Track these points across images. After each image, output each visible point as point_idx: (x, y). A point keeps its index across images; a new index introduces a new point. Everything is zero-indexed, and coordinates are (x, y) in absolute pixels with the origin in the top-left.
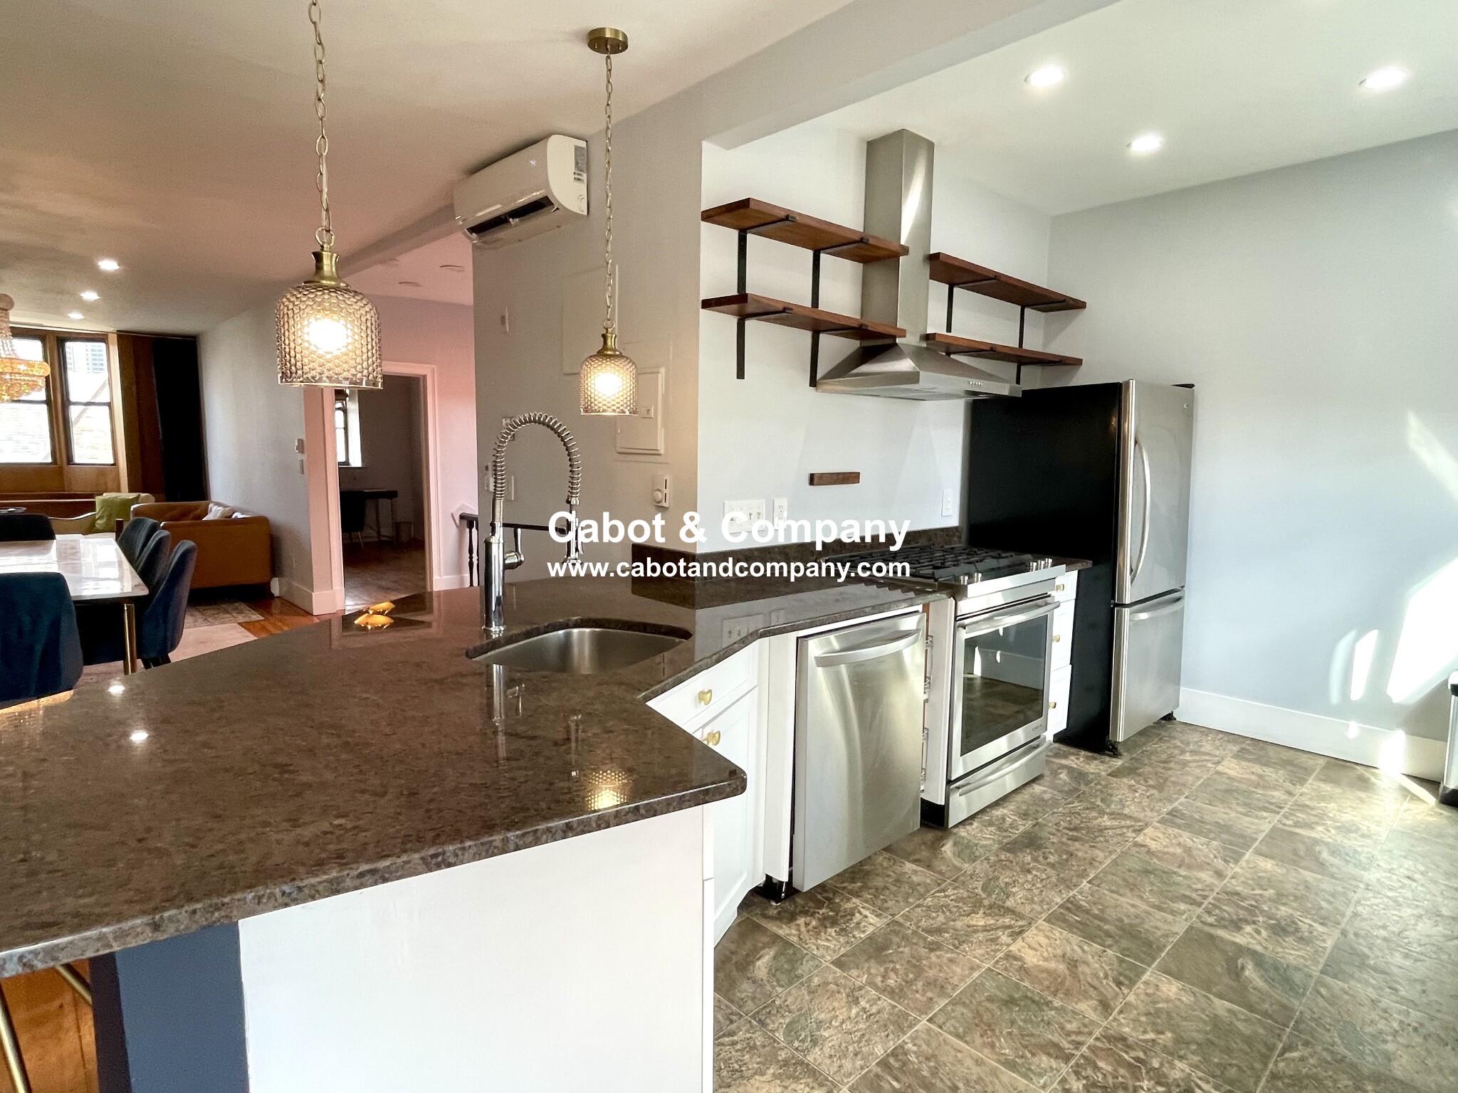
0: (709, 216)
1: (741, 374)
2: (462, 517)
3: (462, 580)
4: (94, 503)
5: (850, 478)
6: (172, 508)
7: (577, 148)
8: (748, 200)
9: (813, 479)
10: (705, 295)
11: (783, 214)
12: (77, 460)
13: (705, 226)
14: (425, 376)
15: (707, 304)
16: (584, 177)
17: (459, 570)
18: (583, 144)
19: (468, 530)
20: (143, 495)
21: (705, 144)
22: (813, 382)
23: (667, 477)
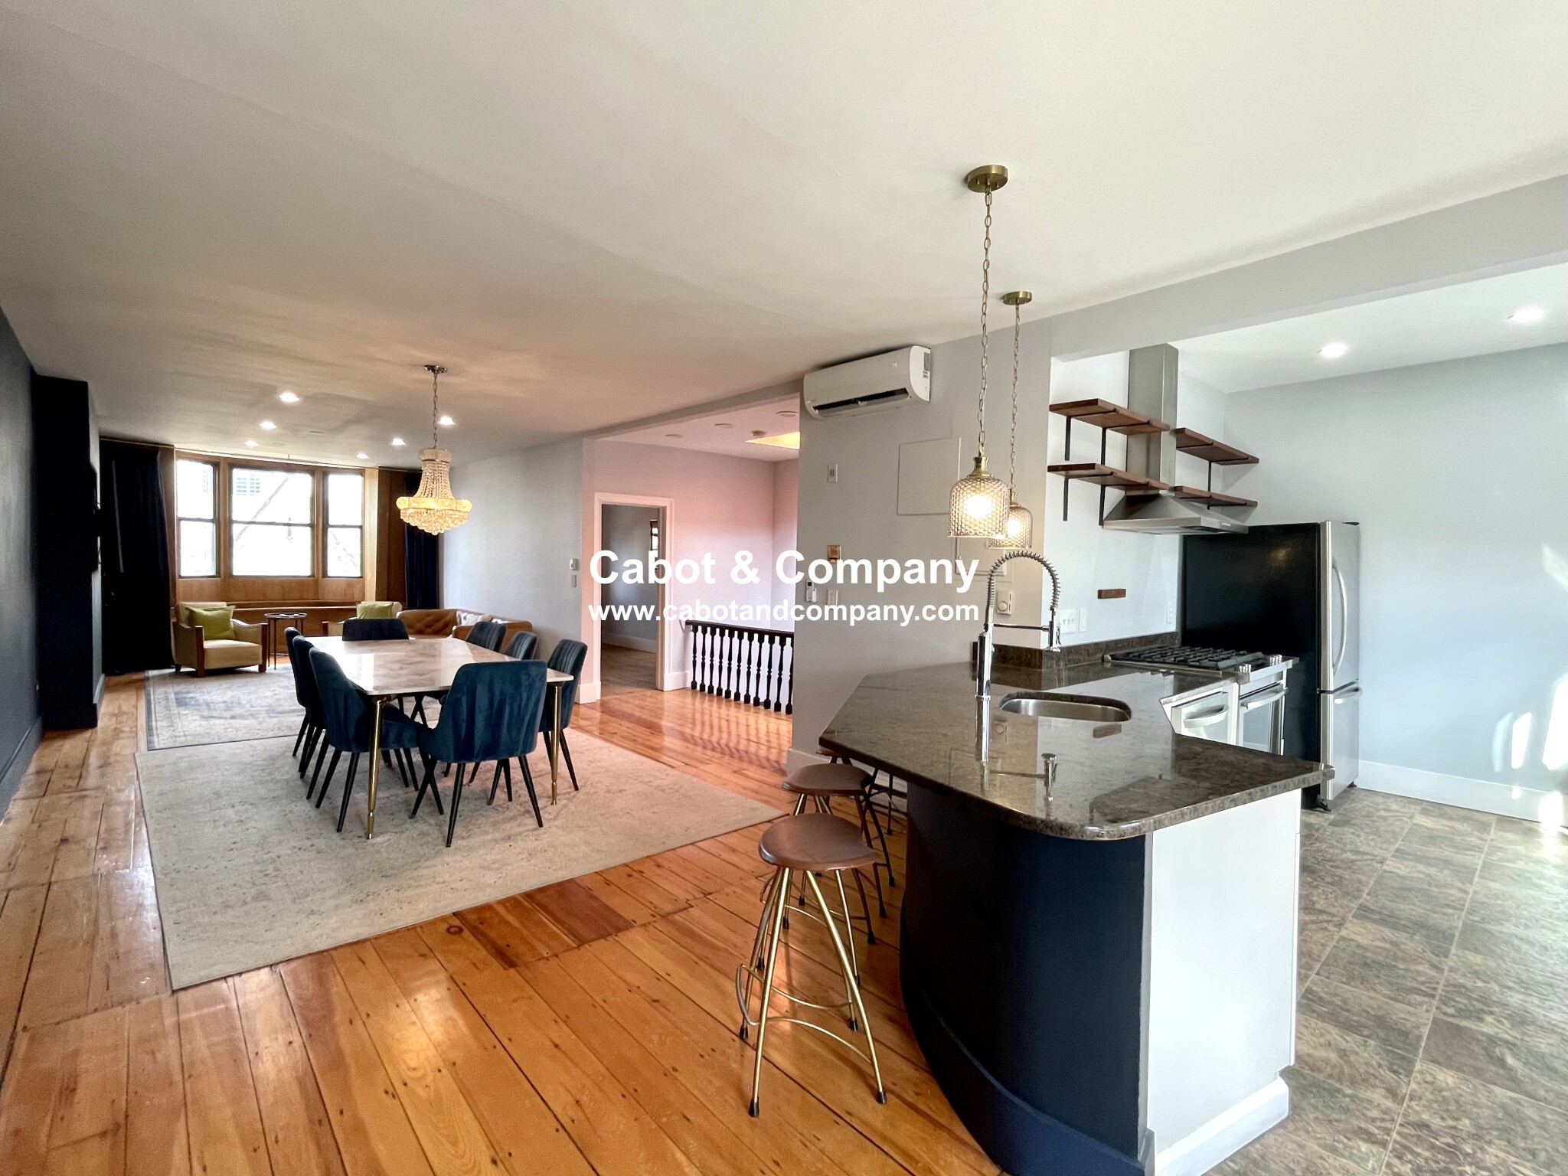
0: (1055, 408)
1: (1065, 518)
2: (688, 623)
3: (685, 676)
4: (355, 610)
5: (1120, 593)
6: (429, 615)
7: (926, 354)
8: (1096, 400)
9: (1102, 594)
10: (1049, 463)
11: (1112, 408)
12: (330, 574)
13: (1051, 414)
14: (664, 508)
15: (1052, 469)
16: (929, 373)
17: (683, 668)
18: (929, 351)
19: (692, 634)
20: (395, 603)
21: (1053, 359)
22: (1101, 523)
23: (1011, 593)
